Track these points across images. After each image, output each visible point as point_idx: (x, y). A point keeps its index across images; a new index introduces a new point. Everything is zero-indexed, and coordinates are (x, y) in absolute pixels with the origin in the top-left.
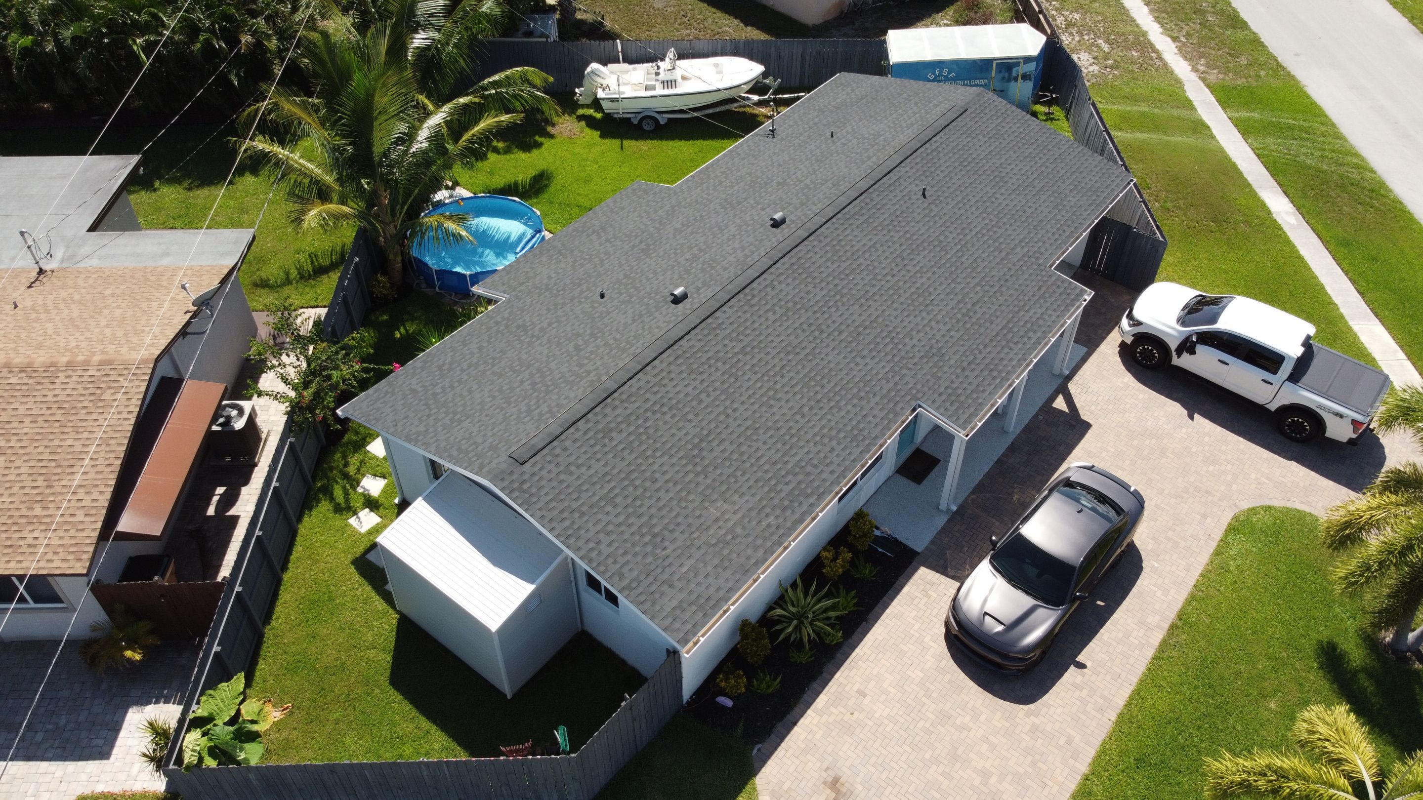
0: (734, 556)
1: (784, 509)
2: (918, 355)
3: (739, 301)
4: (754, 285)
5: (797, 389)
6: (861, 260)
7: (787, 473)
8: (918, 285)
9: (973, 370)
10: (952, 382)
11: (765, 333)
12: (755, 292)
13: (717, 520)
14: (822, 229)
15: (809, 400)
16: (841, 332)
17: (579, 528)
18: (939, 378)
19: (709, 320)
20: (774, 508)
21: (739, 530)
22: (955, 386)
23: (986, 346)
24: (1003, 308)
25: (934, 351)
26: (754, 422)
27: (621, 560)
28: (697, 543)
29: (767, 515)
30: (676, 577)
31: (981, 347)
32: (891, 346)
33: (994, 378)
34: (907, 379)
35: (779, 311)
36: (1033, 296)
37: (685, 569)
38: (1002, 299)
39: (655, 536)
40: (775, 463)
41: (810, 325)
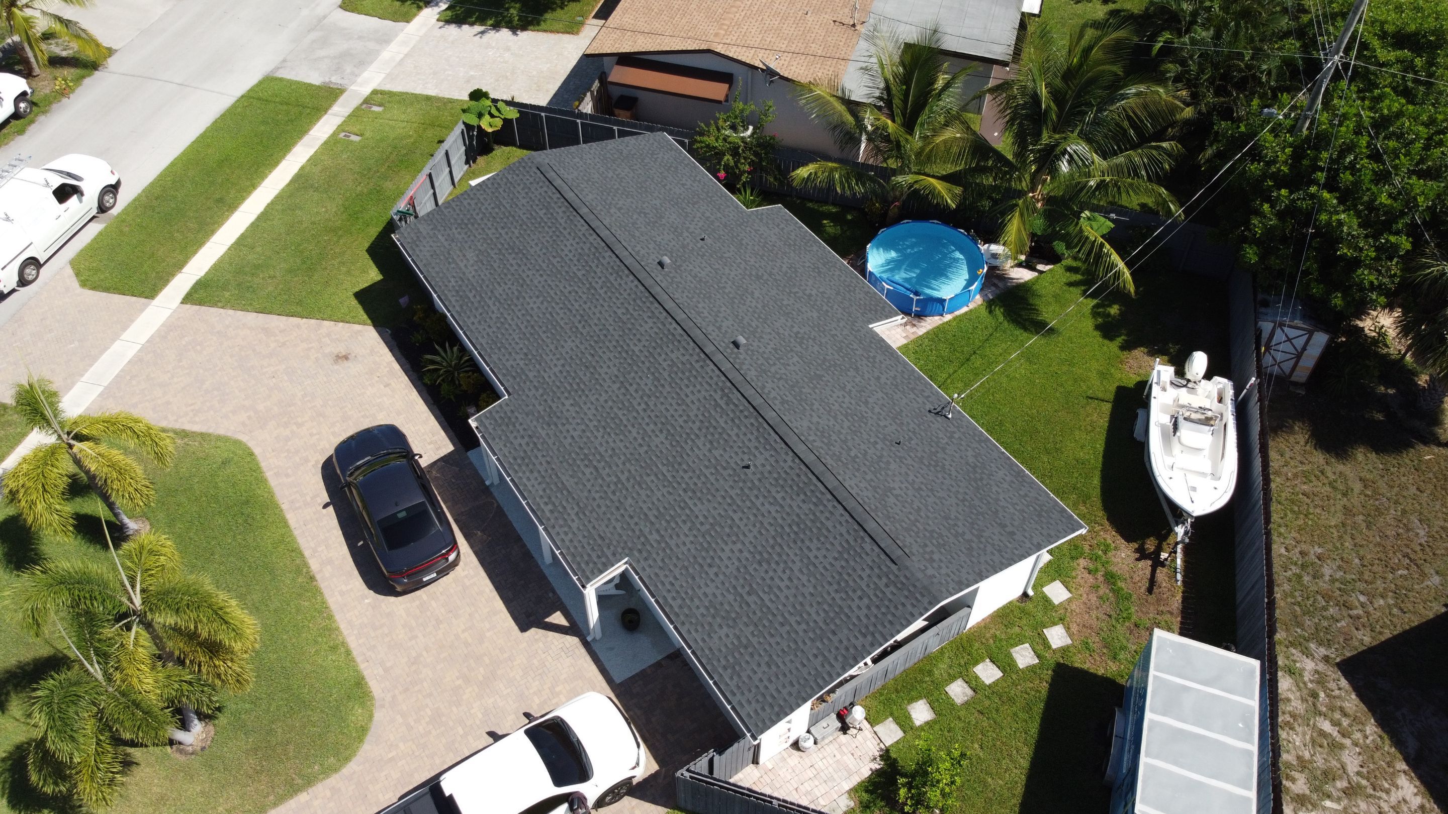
0: (438, 261)
1: (457, 292)
2: (554, 406)
3: (642, 292)
4: (657, 305)
5: (548, 315)
6: (668, 389)
7: (482, 297)
8: (630, 428)
9: (528, 444)
10: (521, 424)
11: (606, 304)
12: (648, 304)
13: (464, 256)
14: (712, 366)
15: (536, 321)
16: (593, 355)
17: (485, 191)
18: (527, 415)
19: (627, 272)
20: (460, 286)
21: (453, 266)
22: (517, 425)
23: (548, 463)
24: (586, 494)
25: (555, 419)
26: (528, 285)
27: (457, 209)
28: (453, 245)
29: (457, 282)
30: (436, 232)
31: (549, 459)
32: (569, 388)
33: (515, 459)
34: (534, 391)
35: (624, 318)
36: (594, 527)
37: (440, 237)
38: (597, 496)
39: (466, 225)
40: (492, 292)
41: (605, 336)
